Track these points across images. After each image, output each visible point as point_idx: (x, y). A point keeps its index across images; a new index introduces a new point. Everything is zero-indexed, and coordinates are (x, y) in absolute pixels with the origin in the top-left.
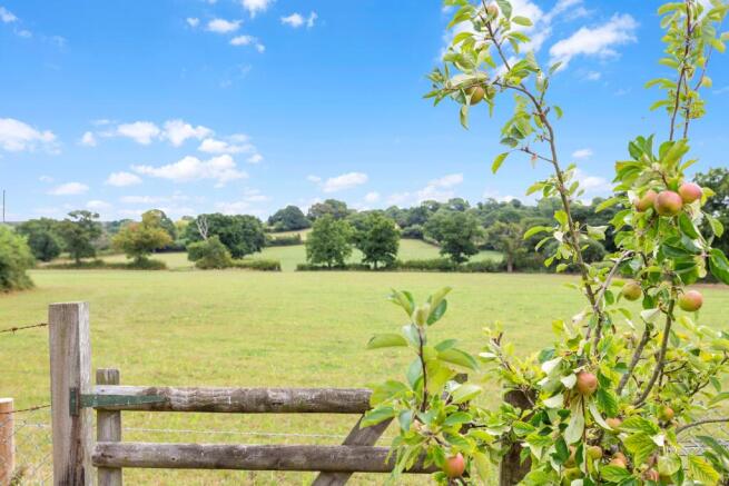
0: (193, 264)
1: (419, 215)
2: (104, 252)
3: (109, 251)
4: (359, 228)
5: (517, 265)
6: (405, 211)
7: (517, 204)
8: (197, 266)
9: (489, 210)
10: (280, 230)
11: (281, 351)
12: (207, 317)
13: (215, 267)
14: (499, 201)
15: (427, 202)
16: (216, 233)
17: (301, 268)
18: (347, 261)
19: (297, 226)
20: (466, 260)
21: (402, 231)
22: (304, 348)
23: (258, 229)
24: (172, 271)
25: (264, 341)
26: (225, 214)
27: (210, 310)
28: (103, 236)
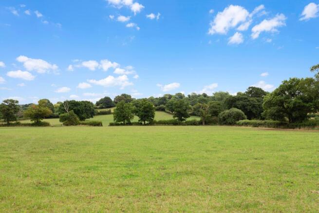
0: (62, 123)
1: (163, 100)
2: (21, 118)
3: (23, 118)
4: (137, 106)
5: (206, 122)
6: (157, 99)
7: (205, 95)
8: (64, 124)
9: (193, 98)
10: (102, 108)
11: (106, 167)
12: (68, 149)
13: (72, 125)
14: (197, 94)
15: (166, 95)
16: (72, 109)
17: (111, 125)
18: (132, 121)
19: (109, 106)
20: (185, 120)
21: (156, 108)
22: (117, 165)
23: (92, 107)
24: (52, 127)
25: (96, 162)
26: (76, 101)
27: (70, 145)
28: (20, 111)
